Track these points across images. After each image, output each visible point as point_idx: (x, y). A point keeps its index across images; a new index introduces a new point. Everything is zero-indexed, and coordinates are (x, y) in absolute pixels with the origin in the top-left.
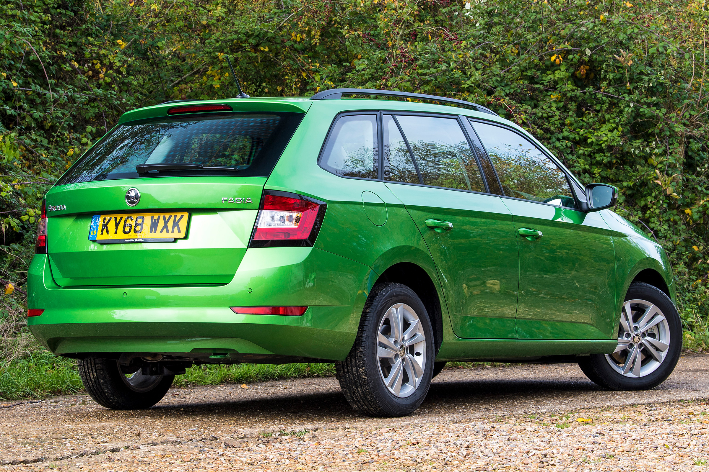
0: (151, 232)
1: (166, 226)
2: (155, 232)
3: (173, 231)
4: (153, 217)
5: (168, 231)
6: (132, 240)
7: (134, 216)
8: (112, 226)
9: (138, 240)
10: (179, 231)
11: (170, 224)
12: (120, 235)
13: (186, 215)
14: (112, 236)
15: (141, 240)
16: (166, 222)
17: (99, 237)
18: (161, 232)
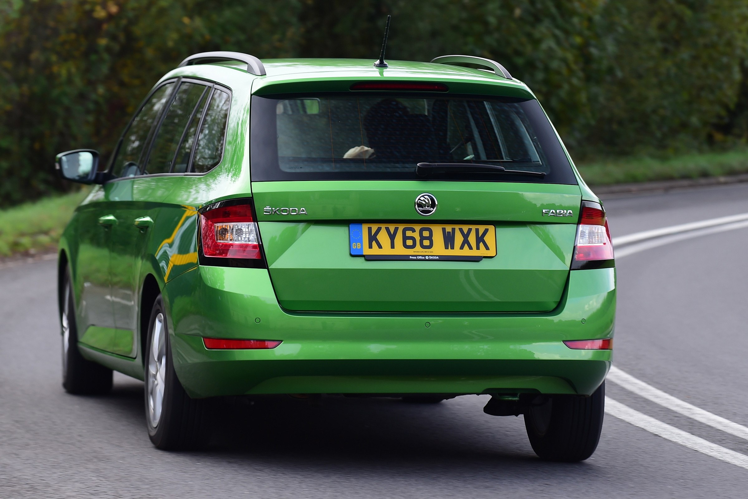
0: (447, 248)
1: (466, 241)
2: (452, 248)
3: (478, 248)
4: (444, 230)
5: (471, 248)
6: (420, 257)
7: (418, 228)
8: (383, 237)
9: (431, 258)
10: (487, 248)
11: (472, 239)
12: (400, 250)
13: (491, 228)
14: (386, 250)
15: (435, 258)
16: (466, 237)
17: (367, 251)
18: (462, 248)
